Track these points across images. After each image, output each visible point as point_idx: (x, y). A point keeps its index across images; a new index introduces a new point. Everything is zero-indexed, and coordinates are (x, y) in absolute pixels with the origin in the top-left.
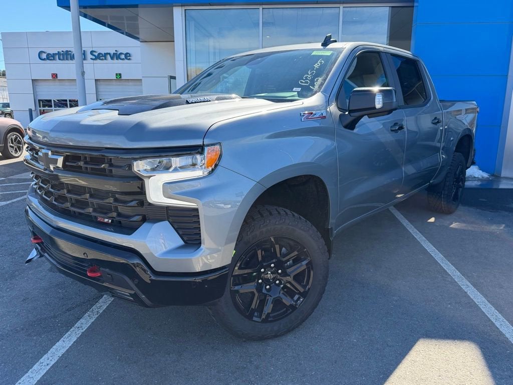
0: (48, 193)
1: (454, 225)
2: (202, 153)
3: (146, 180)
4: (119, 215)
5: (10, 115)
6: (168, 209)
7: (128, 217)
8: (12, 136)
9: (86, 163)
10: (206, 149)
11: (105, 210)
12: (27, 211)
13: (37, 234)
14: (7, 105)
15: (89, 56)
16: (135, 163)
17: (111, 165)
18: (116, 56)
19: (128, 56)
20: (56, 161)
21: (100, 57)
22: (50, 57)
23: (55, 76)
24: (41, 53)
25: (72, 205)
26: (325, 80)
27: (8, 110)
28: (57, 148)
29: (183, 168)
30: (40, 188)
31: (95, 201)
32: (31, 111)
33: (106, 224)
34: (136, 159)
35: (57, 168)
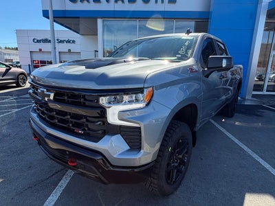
0: (43, 113)
1: (237, 123)
2: (142, 92)
3: (107, 109)
4: (89, 129)
5: (20, 67)
6: (121, 127)
7: (94, 131)
8: (21, 77)
9: (68, 97)
10: (145, 90)
11: (79, 126)
12: (30, 121)
13: (36, 135)
14: (18, 63)
15: (56, 41)
16: (101, 98)
17: (85, 100)
18: (68, 42)
19: (74, 42)
20: (49, 96)
21: (61, 42)
22: (38, 41)
23: (40, 50)
24: (34, 40)
25: (58, 122)
26: (193, 51)
27: (19, 65)
28: (49, 88)
29: (130, 102)
30: (38, 109)
31: (74, 120)
32: (29, 65)
33: (80, 134)
34: (101, 96)
35: (49, 100)
